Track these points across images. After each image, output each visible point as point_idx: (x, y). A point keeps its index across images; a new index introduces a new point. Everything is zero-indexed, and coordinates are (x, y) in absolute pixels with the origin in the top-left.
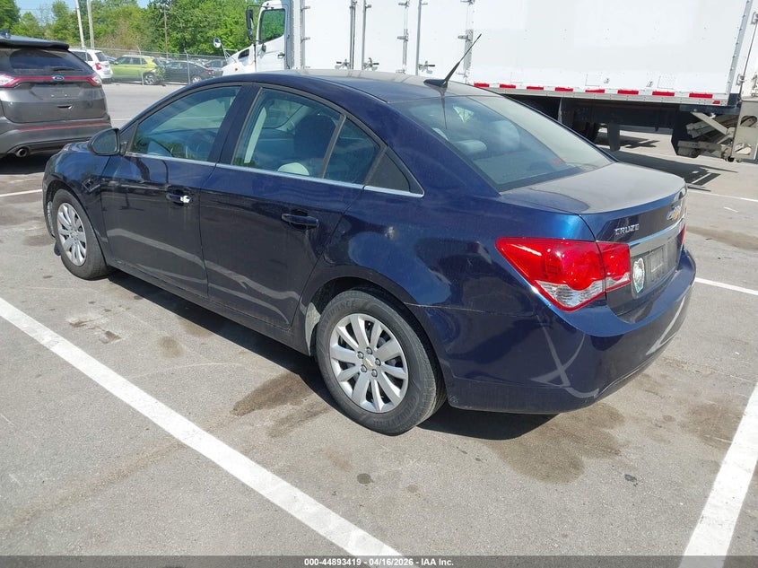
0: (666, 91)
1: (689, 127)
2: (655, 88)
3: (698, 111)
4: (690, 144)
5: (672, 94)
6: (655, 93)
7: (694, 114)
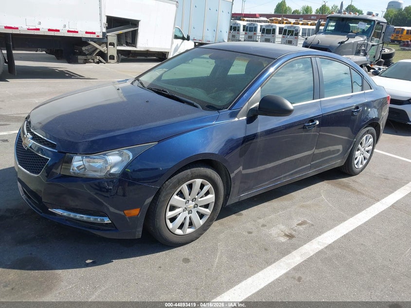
0: (73, 30)
1: (84, 49)
2: (67, 28)
3: (91, 41)
4: (84, 57)
5: (77, 32)
6: (69, 31)
7: (89, 42)
